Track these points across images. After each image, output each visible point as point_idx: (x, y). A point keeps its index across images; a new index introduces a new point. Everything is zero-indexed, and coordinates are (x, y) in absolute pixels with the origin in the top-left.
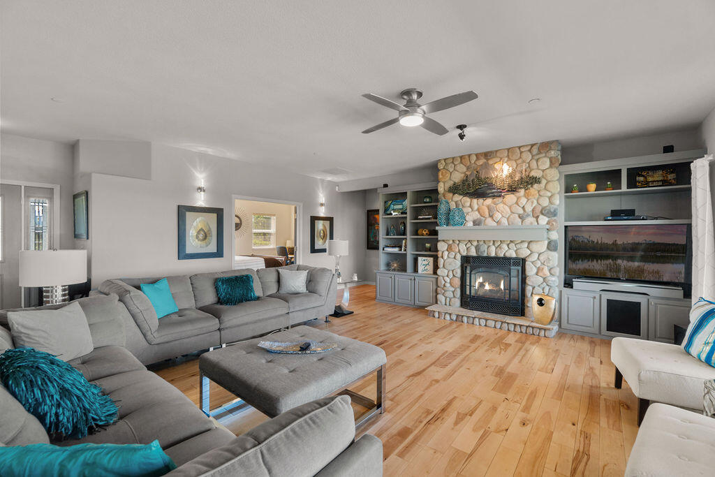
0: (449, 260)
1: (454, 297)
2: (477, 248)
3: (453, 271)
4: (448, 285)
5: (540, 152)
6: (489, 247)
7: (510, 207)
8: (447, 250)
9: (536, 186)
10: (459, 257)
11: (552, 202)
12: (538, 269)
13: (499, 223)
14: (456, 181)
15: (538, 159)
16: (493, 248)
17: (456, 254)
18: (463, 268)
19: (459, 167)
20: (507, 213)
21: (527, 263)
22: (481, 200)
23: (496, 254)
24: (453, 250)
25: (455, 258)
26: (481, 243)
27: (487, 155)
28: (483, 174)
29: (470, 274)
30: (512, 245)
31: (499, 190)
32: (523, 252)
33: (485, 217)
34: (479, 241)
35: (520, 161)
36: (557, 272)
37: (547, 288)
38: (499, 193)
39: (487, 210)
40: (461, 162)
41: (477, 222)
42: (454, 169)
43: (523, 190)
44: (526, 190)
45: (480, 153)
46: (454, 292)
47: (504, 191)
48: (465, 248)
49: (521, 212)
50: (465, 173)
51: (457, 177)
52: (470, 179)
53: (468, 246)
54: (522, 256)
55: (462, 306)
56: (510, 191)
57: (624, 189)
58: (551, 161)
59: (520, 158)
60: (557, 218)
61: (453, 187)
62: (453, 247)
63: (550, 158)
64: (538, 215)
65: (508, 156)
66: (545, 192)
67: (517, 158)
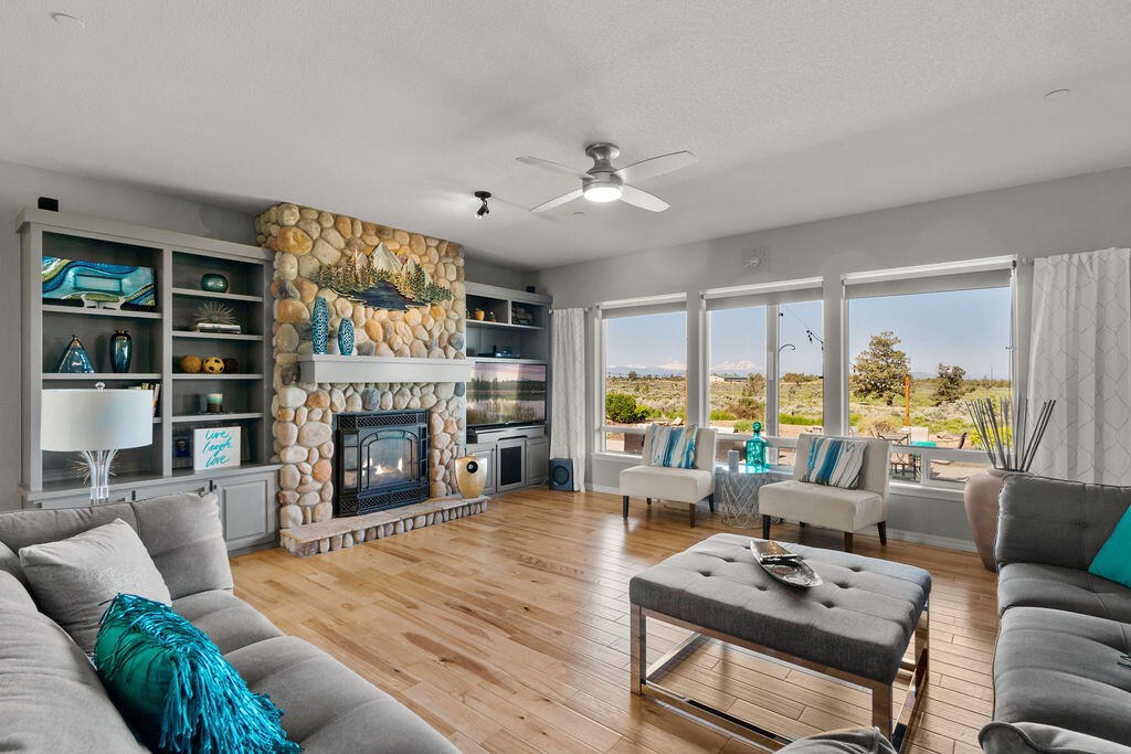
0: (311, 424)
1: (322, 500)
2: (366, 397)
3: (319, 448)
4: (310, 479)
5: (447, 255)
6: (383, 394)
7: (413, 330)
8: (306, 405)
9: (444, 302)
10: (330, 419)
11: (458, 329)
12: (446, 423)
13: (398, 353)
14: (327, 261)
15: (444, 264)
16: (390, 396)
17: (325, 413)
18: (338, 439)
19: (333, 235)
20: (409, 338)
21: (435, 416)
22: (371, 309)
23: (394, 408)
24: (318, 404)
25: (322, 420)
26: (371, 388)
27: (380, 231)
28: (379, 263)
29: (360, 447)
30: (417, 389)
31: (401, 299)
32: (432, 400)
33: (377, 341)
34: (367, 385)
35: (426, 259)
36: (464, 424)
37: (455, 447)
38: (399, 302)
39: (381, 329)
40: (336, 226)
41: (363, 351)
42: (321, 236)
43: (429, 305)
44: (433, 305)
45: (370, 224)
46: (320, 492)
47: (410, 301)
48: (343, 398)
49: (427, 338)
50: (342, 251)
51: (329, 254)
52: (358, 266)
53: (348, 394)
54: (428, 406)
55: (337, 513)
56: (417, 303)
57: (510, 324)
58: (458, 273)
59: (425, 254)
60: (464, 351)
61: (318, 273)
62: (322, 397)
63: (458, 268)
64: (445, 343)
65: (410, 246)
66: (453, 313)
67: (422, 253)
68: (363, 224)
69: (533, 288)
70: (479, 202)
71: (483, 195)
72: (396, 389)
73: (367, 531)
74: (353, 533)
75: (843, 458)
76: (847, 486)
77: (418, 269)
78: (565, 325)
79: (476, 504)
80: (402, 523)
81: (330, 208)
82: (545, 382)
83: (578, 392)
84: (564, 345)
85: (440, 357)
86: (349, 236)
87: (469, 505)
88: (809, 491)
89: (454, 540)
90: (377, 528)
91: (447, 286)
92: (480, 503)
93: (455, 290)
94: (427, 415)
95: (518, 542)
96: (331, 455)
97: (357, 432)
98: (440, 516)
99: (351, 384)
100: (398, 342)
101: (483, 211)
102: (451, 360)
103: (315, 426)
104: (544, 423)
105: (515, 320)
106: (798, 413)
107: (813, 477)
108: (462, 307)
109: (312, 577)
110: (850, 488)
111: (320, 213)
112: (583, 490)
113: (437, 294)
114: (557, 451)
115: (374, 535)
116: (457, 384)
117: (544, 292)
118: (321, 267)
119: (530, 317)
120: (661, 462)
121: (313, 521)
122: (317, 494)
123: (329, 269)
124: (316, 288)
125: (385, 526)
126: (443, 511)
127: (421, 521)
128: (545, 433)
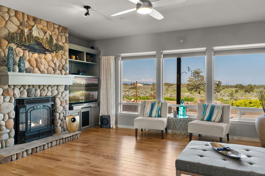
1: (10, 137)
2: (29, 92)
3: (8, 114)
4: (4, 128)
5: (62, 32)
6: (36, 90)
7: (48, 63)
8: (2, 95)
9: (61, 51)
10: (13, 101)
11: (66, 63)
12: (61, 102)
13: (42, 72)
14: (12, 31)
15: (61, 35)
16: (38, 91)
17: (11, 98)
18: (17, 110)
19: (15, 19)
20: (47, 66)
21: (57, 99)
22: (31, 53)
23: (40, 96)
24: (8, 94)
25: (10, 101)
26: (31, 87)
27: (35, 19)
28: (35, 33)
29: (26, 113)
30: (50, 88)
31: (44, 49)
32: (56, 92)
33: (33, 67)
34: (29, 86)
35: (53, 33)
36: (68, 102)
37: (65, 112)
38: (44, 51)
39: (35, 62)
40: (16, 15)
41: (28, 71)
42: (9, 19)
43: (55, 52)
44: (56, 52)
45: (30, 16)
46: (9, 133)
47: (48, 50)
48: (19, 92)
49: (54, 66)
50: (18, 27)
51: (13, 28)
52: (26, 34)
53: (21, 90)
54: (54, 95)
55: (16, 143)
56: (50, 51)
57: (85, 61)
58: (66, 39)
59: (53, 31)
60: (68, 72)
61: (8, 36)
62: (10, 91)
63: (66, 37)
64: (61, 69)
65: (47, 26)
66: (64, 56)
67: (52, 30)
68: (28, 16)
69: (94, 47)
70: (85, 11)
71: (87, 7)
72: (41, 88)
73: (32, 149)
74: (27, 151)
75: (216, 112)
76: (218, 121)
77: (51, 36)
78: (107, 62)
79: (75, 135)
80: (47, 145)
81: (14, 7)
82: (98, 84)
83: (112, 89)
84: (106, 70)
85: (59, 74)
86: (22, 21)
87: (73, 136)
88: (206, 124)
89: (71, 150)
90: (36, 148)
91: (62, 45)
92: (77, 135)
93: (65, 46)
94: (54, 99)
95: (99, 149)
96: (14, 117)
97: (25, 107)
98: (61, 141)
99: (22, 86)
100: (42, 68)
101: (87, 14)
102: (63, 76)
103: (6, 104)
104: (97, 101)
105: (87, 60)
106: (171, 97)
107: (205, 119)
108: (67, 53)
109: (14, 172)
110: (219, 122)
111: (9, 9)
112: (114, 127)
113: (58, 48)
114: (103, 112)
115: (35, 151)
116: (66, 86)
117: (97, 49)
118: (9, 33)
119: (92, 59)
120: (148, 115)
121: (6, 147)
122: (7, 135)
123: (13, 34)
124: (7, 42)
125: (40, 147)
126: (63, 139)
127: (54, 143)
128: (98, 106)
